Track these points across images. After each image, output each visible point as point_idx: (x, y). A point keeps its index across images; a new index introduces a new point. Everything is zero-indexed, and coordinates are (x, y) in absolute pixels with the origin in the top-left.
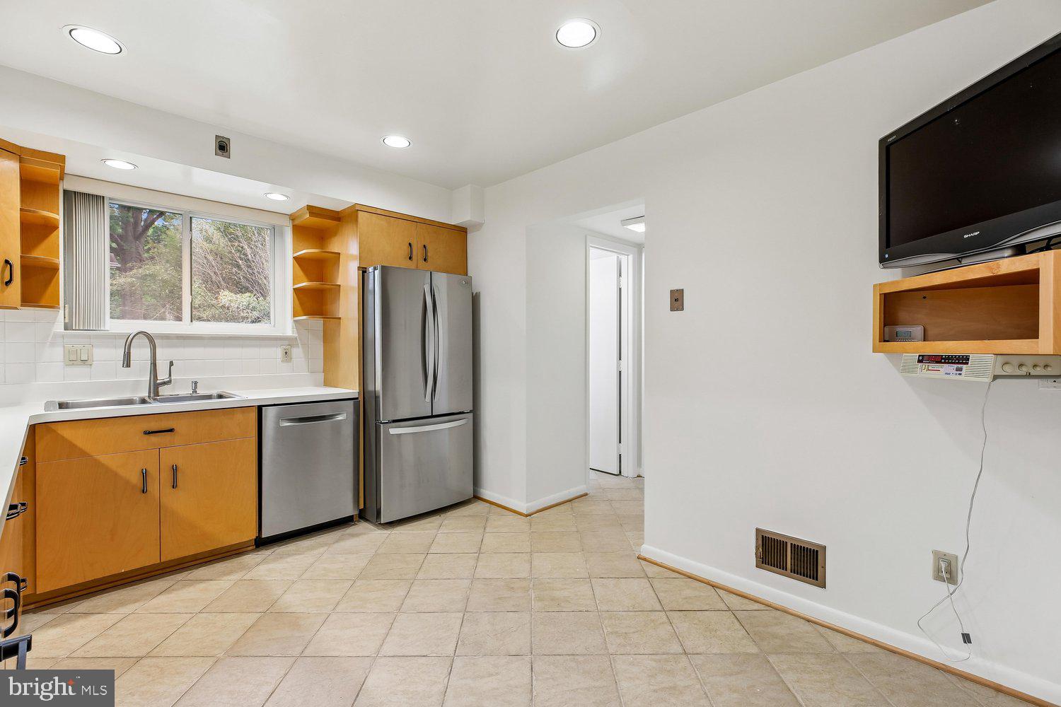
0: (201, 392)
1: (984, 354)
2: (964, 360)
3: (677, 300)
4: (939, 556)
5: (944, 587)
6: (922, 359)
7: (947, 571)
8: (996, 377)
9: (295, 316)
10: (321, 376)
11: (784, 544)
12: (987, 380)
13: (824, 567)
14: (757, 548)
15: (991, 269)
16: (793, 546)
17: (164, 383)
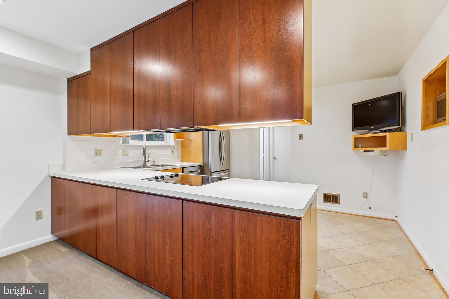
0: (156, 164)
1: (377, 150)
2: (373, 151)
3: (301, 137)
4: (364, 193)
5: (365, 199)
6: (364, 151)
7: (365, 196)
8: (379, 154)
9: (174, 139)
10: (181, 159)
11: (330, 196)
12: (378, 155)
13: (340, 200)
14: (323, 198)
15: (380, 134)
16: (332, 196)
17: (148, 161)
